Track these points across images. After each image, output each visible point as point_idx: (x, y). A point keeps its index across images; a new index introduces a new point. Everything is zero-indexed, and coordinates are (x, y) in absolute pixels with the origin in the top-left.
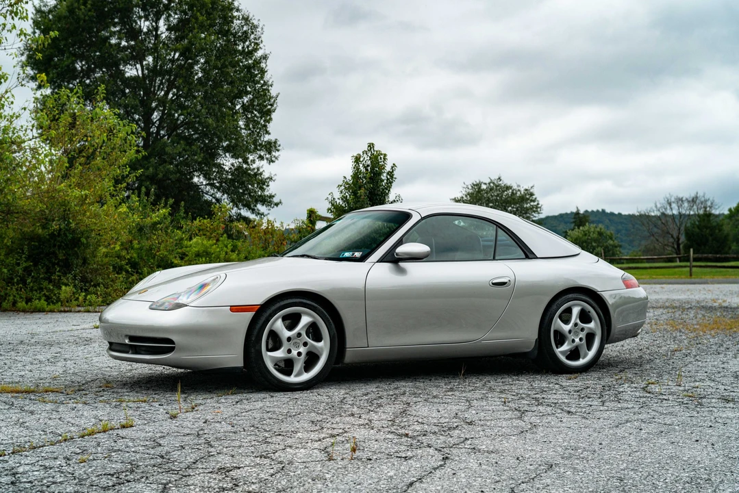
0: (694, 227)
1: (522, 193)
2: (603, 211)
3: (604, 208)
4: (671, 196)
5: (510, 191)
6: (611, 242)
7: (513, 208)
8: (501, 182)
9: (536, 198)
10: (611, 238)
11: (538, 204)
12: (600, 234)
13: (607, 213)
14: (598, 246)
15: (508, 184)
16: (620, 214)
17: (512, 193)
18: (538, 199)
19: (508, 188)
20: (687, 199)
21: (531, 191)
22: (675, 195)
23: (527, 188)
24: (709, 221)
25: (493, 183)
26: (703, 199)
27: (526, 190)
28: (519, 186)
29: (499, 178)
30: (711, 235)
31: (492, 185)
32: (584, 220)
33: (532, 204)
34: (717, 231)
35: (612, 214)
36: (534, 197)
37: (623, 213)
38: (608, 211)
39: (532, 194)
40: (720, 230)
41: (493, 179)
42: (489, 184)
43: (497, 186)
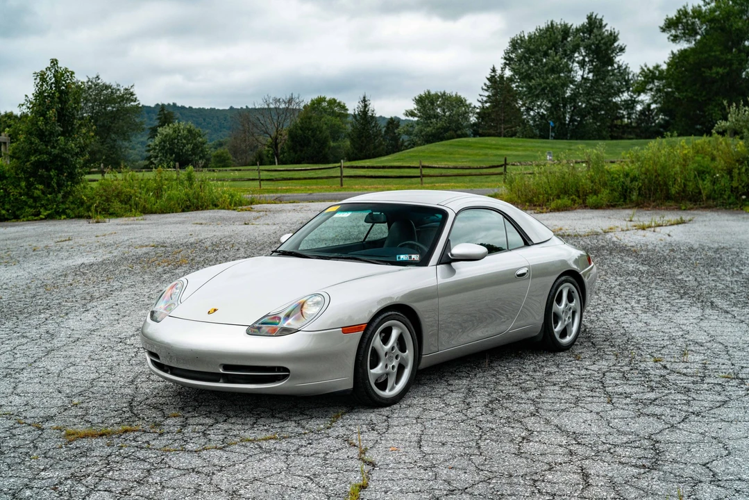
0: (297, 129)
1: (122, 92)
2: (174, 104)
3: (175, 102)
4: (269, 98)
5: (110, 90)
6: (200, 140)
7: (113, 108)
8: (99, 81)
9: (136, 98)
10: (200, 136)
11: (139, 104)
12: (190, 131)
13: (178, 107)
14: (188, 144)
15: (108, 84)
16: (190, 108)
17: (112, 92)
18: (138, 99)
19: (107, 87)
20: (283, 100)
21: (131, 90)
22: (273, 96)
23: (127, 87)
24: (310, 123)
25: (92, 82)
26: (297, 101)
27: (126, 89)
28: (118, 85)
29: (97, 77)
30: (313, 137)
31: (90, 83)
32: (168, 116)
33: (132, 103)
34: (318, 132)
35: (183, 108)
36: (135, 96)
37: (194, 107)
38: (179, 104)
39: (132, 94)
40: (321, 132)
41: (91, 77)
42: (87, 82)
43: (96, 85)
